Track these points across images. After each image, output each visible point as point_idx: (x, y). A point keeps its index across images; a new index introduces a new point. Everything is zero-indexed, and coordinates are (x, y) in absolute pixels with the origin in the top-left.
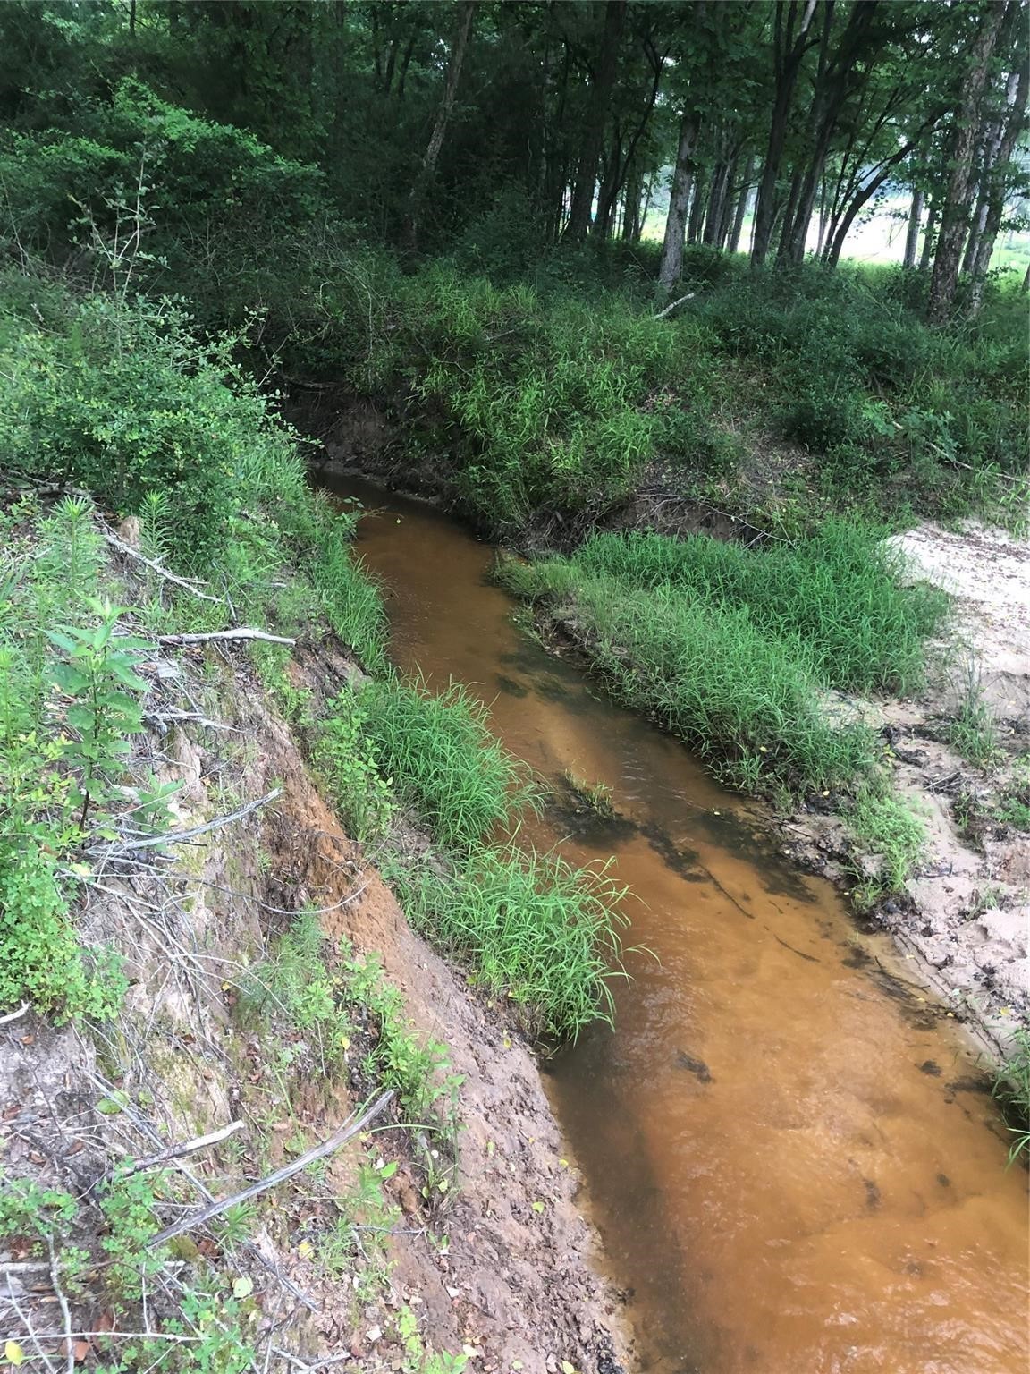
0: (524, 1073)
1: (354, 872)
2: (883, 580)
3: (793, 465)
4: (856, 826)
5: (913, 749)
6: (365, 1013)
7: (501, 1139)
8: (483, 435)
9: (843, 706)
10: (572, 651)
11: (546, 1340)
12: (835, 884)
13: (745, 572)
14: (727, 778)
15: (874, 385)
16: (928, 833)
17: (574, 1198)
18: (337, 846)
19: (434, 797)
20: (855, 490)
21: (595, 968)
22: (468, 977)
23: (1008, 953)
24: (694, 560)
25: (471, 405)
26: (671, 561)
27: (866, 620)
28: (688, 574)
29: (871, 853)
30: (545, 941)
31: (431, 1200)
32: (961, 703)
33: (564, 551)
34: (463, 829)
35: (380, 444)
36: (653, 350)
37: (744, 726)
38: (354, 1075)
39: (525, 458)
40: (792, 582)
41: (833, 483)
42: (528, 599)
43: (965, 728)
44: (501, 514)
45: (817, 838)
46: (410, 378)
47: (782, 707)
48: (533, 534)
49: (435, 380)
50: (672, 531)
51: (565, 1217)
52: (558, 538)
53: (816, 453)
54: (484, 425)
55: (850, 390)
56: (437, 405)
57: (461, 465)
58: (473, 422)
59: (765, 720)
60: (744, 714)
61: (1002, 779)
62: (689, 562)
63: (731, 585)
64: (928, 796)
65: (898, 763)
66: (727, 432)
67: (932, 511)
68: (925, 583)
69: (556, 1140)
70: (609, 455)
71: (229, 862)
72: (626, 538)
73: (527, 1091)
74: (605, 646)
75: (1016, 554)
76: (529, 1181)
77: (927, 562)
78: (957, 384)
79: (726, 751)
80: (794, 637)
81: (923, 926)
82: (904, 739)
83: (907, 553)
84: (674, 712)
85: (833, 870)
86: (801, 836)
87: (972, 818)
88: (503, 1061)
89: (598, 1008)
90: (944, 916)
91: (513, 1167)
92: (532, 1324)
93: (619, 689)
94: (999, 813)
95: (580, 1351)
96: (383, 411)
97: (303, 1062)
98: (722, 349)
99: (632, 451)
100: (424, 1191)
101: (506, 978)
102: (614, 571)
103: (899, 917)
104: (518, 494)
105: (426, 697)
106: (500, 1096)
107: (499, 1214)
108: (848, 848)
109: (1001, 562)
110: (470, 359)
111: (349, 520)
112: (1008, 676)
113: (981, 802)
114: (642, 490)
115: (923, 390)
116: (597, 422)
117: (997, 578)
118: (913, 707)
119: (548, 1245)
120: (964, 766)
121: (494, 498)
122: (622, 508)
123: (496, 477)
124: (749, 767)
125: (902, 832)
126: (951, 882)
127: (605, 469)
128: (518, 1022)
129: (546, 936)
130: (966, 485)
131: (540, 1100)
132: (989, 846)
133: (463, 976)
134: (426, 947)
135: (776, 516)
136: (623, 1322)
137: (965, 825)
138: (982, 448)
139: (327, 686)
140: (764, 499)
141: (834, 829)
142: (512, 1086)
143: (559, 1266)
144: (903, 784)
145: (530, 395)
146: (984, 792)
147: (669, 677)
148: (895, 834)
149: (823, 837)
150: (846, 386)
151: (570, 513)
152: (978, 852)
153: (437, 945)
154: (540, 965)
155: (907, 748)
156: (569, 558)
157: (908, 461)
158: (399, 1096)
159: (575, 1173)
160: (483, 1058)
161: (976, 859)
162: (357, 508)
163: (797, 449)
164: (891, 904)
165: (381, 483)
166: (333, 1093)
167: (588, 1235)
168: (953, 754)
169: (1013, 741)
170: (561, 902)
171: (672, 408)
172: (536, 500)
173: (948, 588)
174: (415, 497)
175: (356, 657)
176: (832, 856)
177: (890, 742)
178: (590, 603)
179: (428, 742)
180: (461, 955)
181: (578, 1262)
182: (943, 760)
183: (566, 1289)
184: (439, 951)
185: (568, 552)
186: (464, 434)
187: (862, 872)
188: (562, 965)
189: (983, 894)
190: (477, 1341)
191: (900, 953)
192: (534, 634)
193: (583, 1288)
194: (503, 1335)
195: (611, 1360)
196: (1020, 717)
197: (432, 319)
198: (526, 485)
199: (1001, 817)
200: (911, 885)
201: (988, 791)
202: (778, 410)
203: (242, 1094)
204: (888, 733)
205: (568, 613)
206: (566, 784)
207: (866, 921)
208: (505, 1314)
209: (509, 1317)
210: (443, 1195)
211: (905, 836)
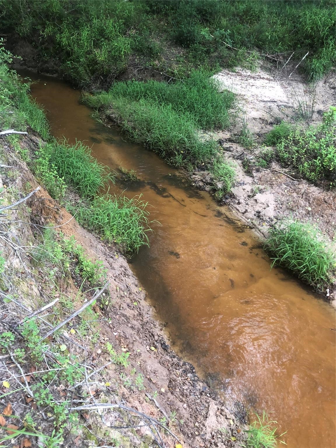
0: (123, 265)
1: (58, 210)
2: (213, 91)
3: (179, 53)
4: (214, 173)
5: (228, 146)
6: (72, 255)
7: (120, 286)
8: (70, 50)
9: (205, 135)
10: (114, 125)
11: (145, 342)
12: (209, 192)
13: (168, 92)
14: (172, 163)
15: (203, 22)
16: (236, 173)
17: (145, 299)
18: (51, 202)
19: (78, 181)
20: (200, 60)
21: (140, 229)
22: (101, 238)
23: (264, 206)
24: (150, 90)
25: (64, 39)
26: (143, 90)
27: (209, 105)
28: (149, 94)
29: (219, 181)
30: (124, 223)
31: (104, 308)
32: (241, 129)
33: (105, 90)
34: (90, 191)
35: (32, 56)
36: (126, 14)
37: (175, 145)
38: (72, 275)
39: (87, 57)
40: (184, 94)
41: (193, 58)
42: (96, 109)
43: (244, 137)
44: (81, 78)
45: (202, 179)
46: (39, 30)
47: (187, 137)
48: (93, 85)
49: (49, 30)
50: (142, 80)
51: (144, 305)
52: (103, 85)
53: (186, 48)
54: (70, 46)
55: (195, 24)
56: (51, 39)
57: (64, 62)
58: (65, 45)
59: (181, 142)
60: (175, 141)
61: (257, 152)
62: (149, 90)
63: (164, 97)
64: (234, 161)
65: (224, 151)
66: (156, 42)
67: (226, 65)
68: (226, 90)
69: (137, 283)
70: (117, 54)
71: (19, 213)
72: (126, 83)
73: (125, 270)
74: (125, 122)
75: (253, 78)
76: (131, 296)
77: (226, 83)
78: (230, 19)
79: (170, 154)
80: (187, 113)
81: (237, 201)
82: (225, 143)
83: (220, 81)
84: (152, 143)
85: (208, 188)
86: (197, 179)
87: (249, 166)
88: (116, 262)
89: (143, 241)
90: (243, 198)
91: (126, 294)
92: (140, 338)
93: (133, 137)
94: (257, 164)
95: (155, 343)
96: (31, 43)
97: (58, 274)
98: (150, 12)
99: (124, 52)
100: (101, 306)
101: (113, 236)
102: (124, 95)
103: (230, 200)
104: (86, 70)
105: (69, 147)
106: (118, 273)
107: (124, 308)
108: (212, 181)
109: (250, 81)
110: (61, 21)
111: (27, 85)
112: (254, 119)
113: (251, 161)
114: (129, 66)
115: (219, 22)
116: (110, 42)
117: (248, 87)
118: (227, 133)
119: (140, 314)
120: (244, 150)
121: (78, 73)
122: (123, 73)
123: (77, 65)
124: (179, 158)
125: (228, 173)
126: (244, 187)
127: (115, 59)
128: (119, 249)
129: (124, 222)
130: (236, 56)
131: (130, 272)
132: (255, 174)
133: (99, 238)
134: (85, 231)
135: (176, 71)
136: (165, 332)
137: (247, 169)
138: (240, 42)
139: (32, 147)
140: (171, 65)
141: (207, 175)
142: (120, 269)
143: (145, 320)
144: (226, 158)
145: (85, 33)
146: (251, 158)
147: (149, 131)
148: (226, 174)
149: (204, 178)
150: (194, 23)
151: (105, 76)
152: (251, 176)
153: (89, 230)
154: (123, 230)
155: (226, 146)
156: (108, 92)
157: (217, 48)
158: (88, 279)
159: (144, 292)
160: (110, 262)
161: (251, 179)
162: (29, 81)
163: (179, 47)
164: (227, 196)
165: (35, 71)
166: (68, 282)
167: (151, 309)
168: (241, 146)
169: (259, 140)
170: (127, 210)
171: (136, 35)
172: (93, 72)
173: (234, 91)
174: (48, 75)
175: (39, 136)
176: (207, 184)
177: (221, 145)
178: (118, 108)
179: (72, 163)
180: (97, 231)
181: (149, 318)
182: (238, 148)
183: (148, 326)
184: (90, 231)
185: (107, 91)
186: (62, 50)
187: (217, 188)
188: (131, 230)
189: (254, 189)
190: (125, 346)
191: (231, 211)
192: (100, 121)
193: (152, 325)
194: (133, 343)
195: (165, 344)
196: (260, 132)
197: (44, 6)
198: (88, 67)
199: (258, 165)
200: (232, 190)
201: (252, 157)
202: (172, 33)
203: (42, 288)
204: (220, 142)
205: (111, 112)
206: (120, 171)
207: (220, 202)
208: (132, 337)
209: (133, 338)
210: (107, 306)
211: (229, 174)
